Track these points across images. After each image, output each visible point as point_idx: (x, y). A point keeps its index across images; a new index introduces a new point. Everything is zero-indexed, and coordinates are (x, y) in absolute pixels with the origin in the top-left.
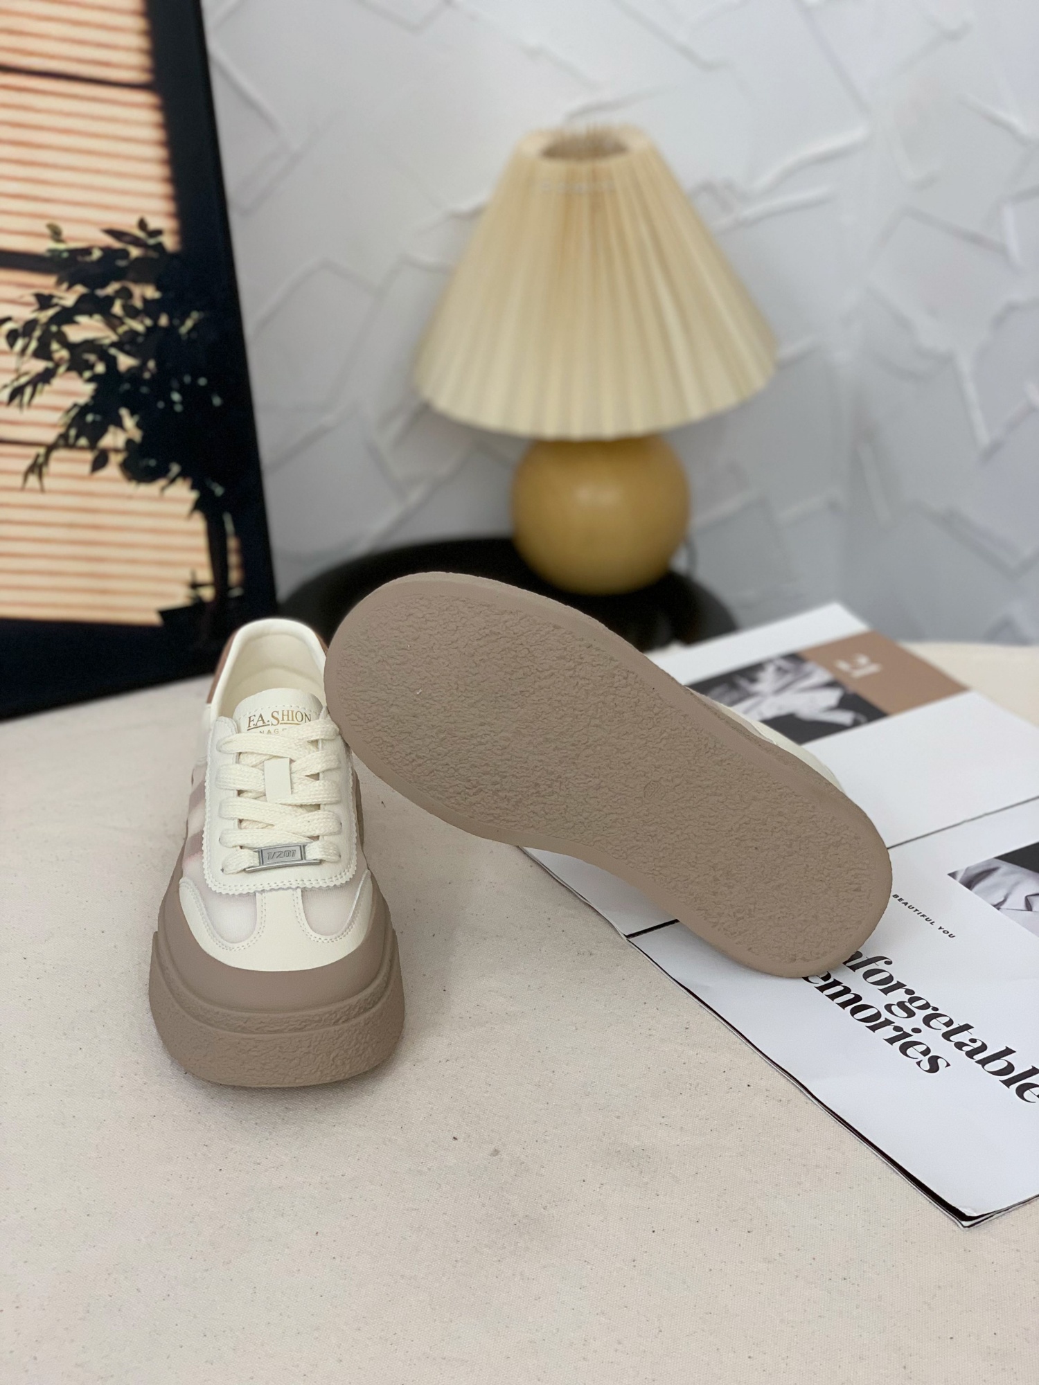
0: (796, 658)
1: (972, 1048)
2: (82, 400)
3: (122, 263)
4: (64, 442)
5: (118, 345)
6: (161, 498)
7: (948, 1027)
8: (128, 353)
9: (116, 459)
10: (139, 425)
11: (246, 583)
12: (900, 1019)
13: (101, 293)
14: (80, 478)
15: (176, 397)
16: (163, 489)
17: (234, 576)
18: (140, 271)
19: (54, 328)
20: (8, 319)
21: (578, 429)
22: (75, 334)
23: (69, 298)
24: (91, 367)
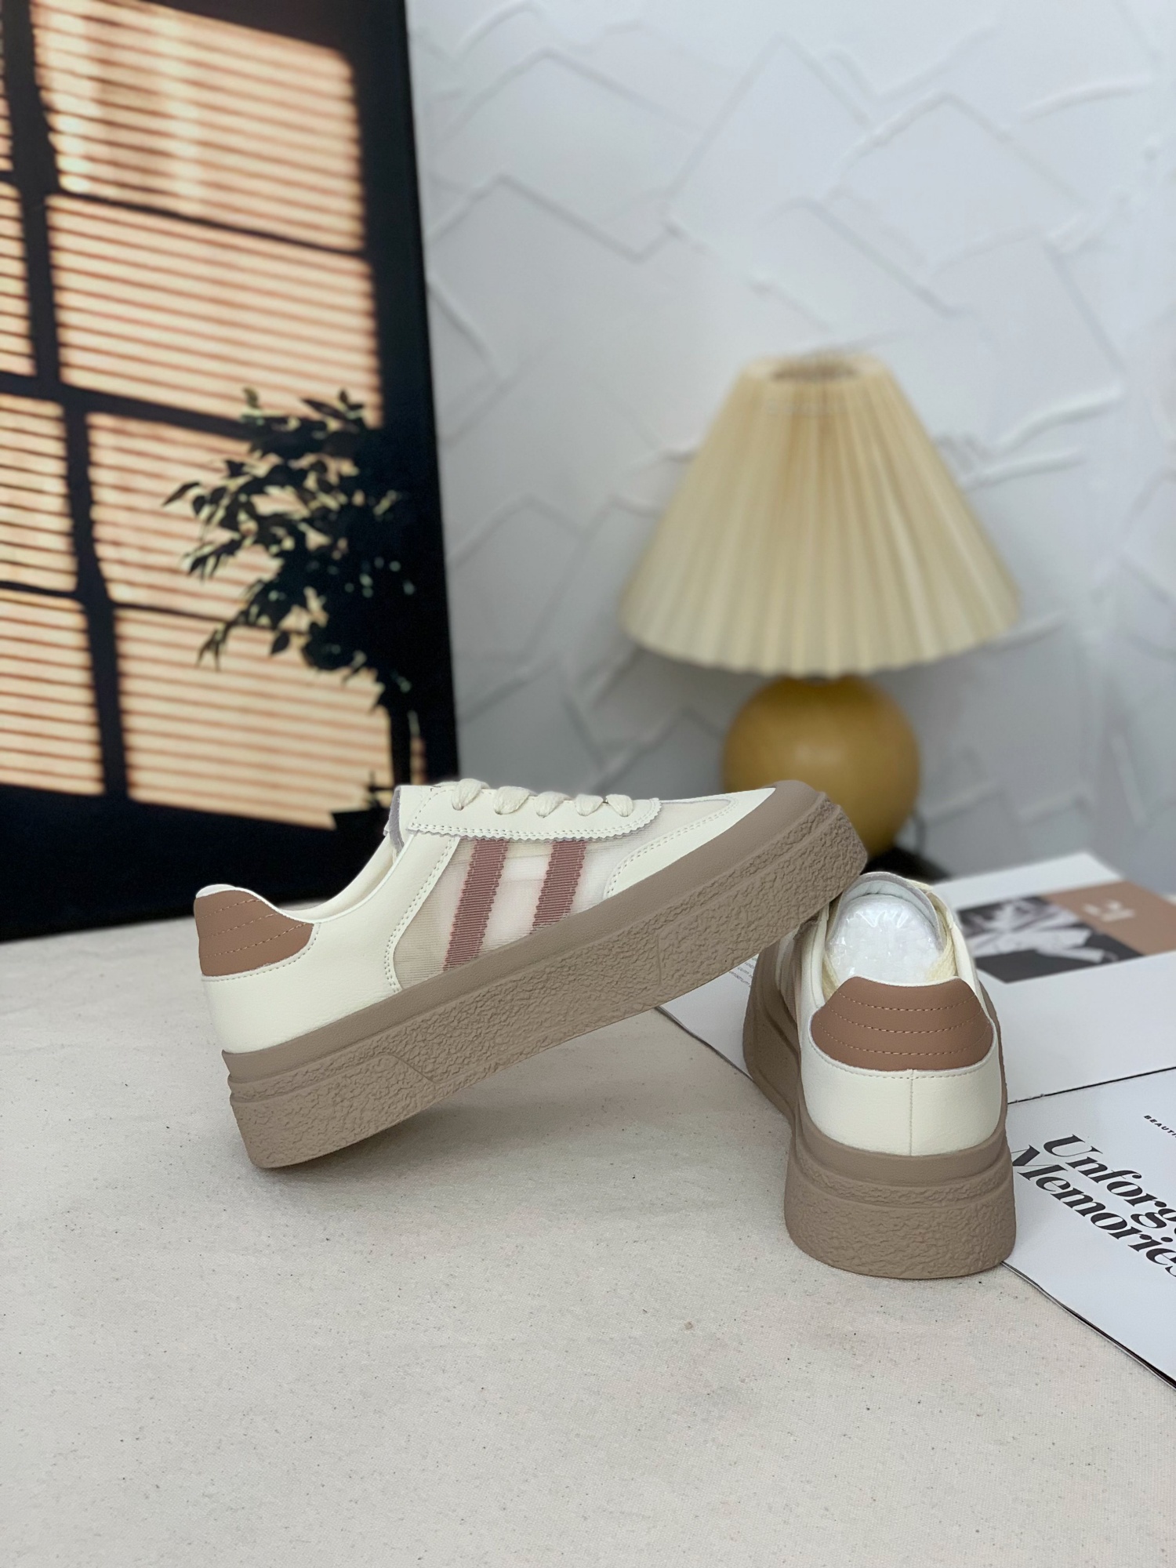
0: (1038, 901)
2: (268, 577)
3: (319, 435)
4: (245, 619)
5: (310, 521)
6: (342, 688)
8: (319, 530)
9: (297, 642)
10: (325, 608)
12: (1149, 1228)
13: (295, 464)
14: (259, 659)
15: (366, 580)
16: (346, 679)
18: (339, 445)
19: (243, 498)
20: (195, 484)
22: (265, 505)
23: (261, 467)
24: (278, 541)
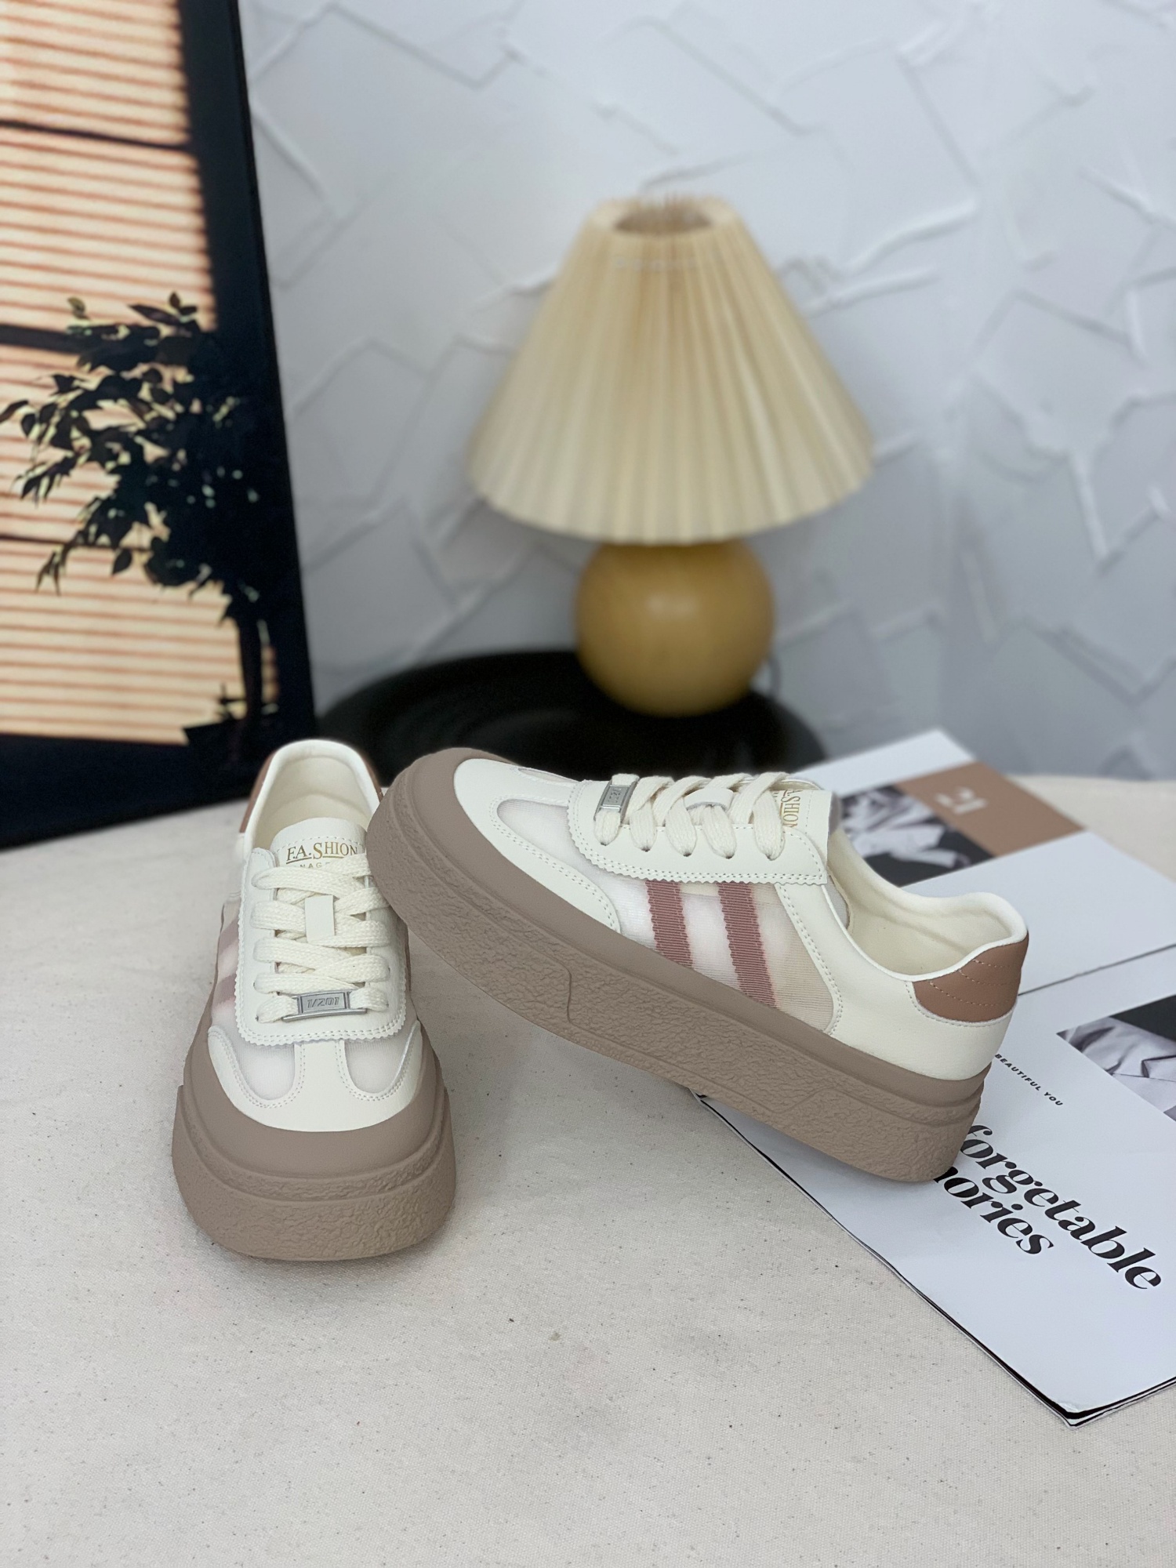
0: (892, 791)
1: (1077, 1227)
2: (104, 494)
3: (151, 343)
4: (83, 539)
5: (144, 433)
6: (189, 603)
7: (1052, 1203)
8: (156, 442)
9: (140, 559)
10: (166, 522)
11: (281, 699)
12: (1000, 1194)
13: (127, 375)
14: (100, 579)
15: (208, 491)
16: (192, 593)
17: (269, 691)
18: (171, 352)
19: (74, 414)
20: (24, 403)
21: (652, 532)
22: (98, 420)
23: (92, 380)
24: (115, 457)
